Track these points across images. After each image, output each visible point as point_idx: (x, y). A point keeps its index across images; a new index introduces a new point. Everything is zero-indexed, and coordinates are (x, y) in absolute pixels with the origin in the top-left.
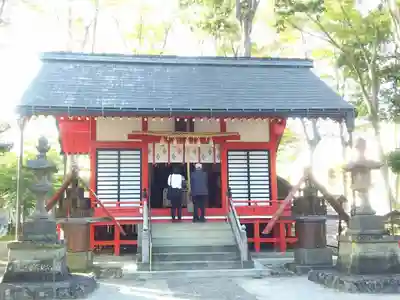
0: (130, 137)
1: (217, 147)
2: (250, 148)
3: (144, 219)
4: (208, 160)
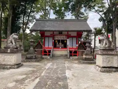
0: (51, 35)
1: (67, 37)
2: (73, 37)
3: (52, 49)
4: (65, 39)
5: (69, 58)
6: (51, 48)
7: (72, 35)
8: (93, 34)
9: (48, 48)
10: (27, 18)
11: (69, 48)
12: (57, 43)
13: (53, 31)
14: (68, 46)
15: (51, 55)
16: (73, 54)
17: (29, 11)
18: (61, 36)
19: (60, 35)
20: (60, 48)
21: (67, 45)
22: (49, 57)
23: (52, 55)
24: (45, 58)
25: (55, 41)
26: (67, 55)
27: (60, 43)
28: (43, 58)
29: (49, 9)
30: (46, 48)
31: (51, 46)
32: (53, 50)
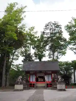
0: (34, 73)
6: (35, 82)
11: (46, 82)
15: (35, 87)
16: (49, 86)
26: (45, 86)
30: (31, 82)
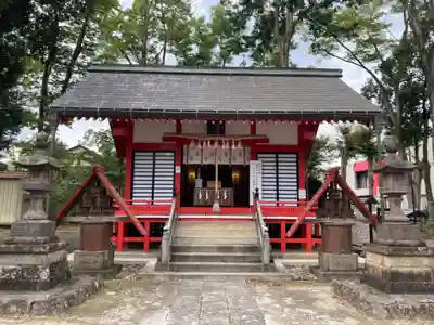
0: (165, 139)
1: (248, 149)
2: (279, 150)
3: (170, 217)
4: (239, 161)
5: (270, 267)
6: (166, 209)
7: (274, 141)
8: (337, 152)
9: (151, 208)
10: (63, 77)
11: (263, 208)
12: (199, 183)
13: (178, 117)
14: (257, 195)
17: (73, 46)
18: (220, 143)
19: (212, 143)
20: (216, 206)
21: (252, 190)
22: (152, 262)
23: (173, 249)
24: (128, 265)
25: (186, 169)
26: (254, 249)
27: (217, 184)
28: (119, 267)
29: (159, 47)
30: (139, 209)
31: (166, 196)
32: (176, 221)
